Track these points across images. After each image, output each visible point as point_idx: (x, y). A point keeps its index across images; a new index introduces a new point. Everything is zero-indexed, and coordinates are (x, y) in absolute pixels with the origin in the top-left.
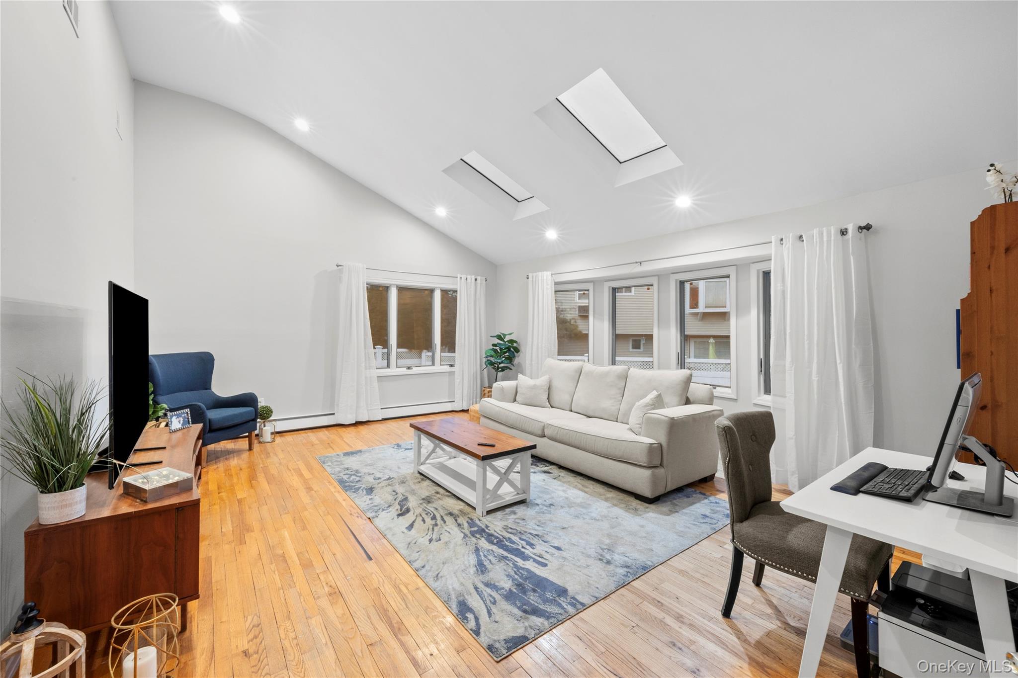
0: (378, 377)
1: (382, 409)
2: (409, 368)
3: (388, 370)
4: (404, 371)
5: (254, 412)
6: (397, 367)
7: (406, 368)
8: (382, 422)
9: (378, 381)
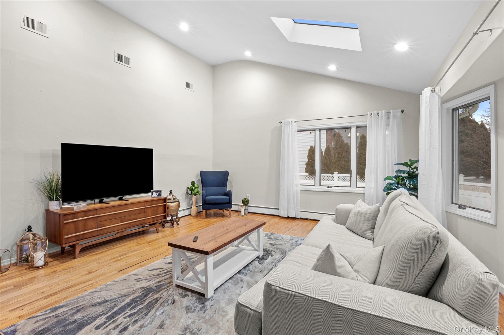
0: (300, 190)
1: (301, 211)
2: (328, 187)
3: (314, 187)
4: (325, 189)
5: (229, 199)
6: (320, 185)
7: (327, 187)
8: (300, 220)
9: (301, 193)
